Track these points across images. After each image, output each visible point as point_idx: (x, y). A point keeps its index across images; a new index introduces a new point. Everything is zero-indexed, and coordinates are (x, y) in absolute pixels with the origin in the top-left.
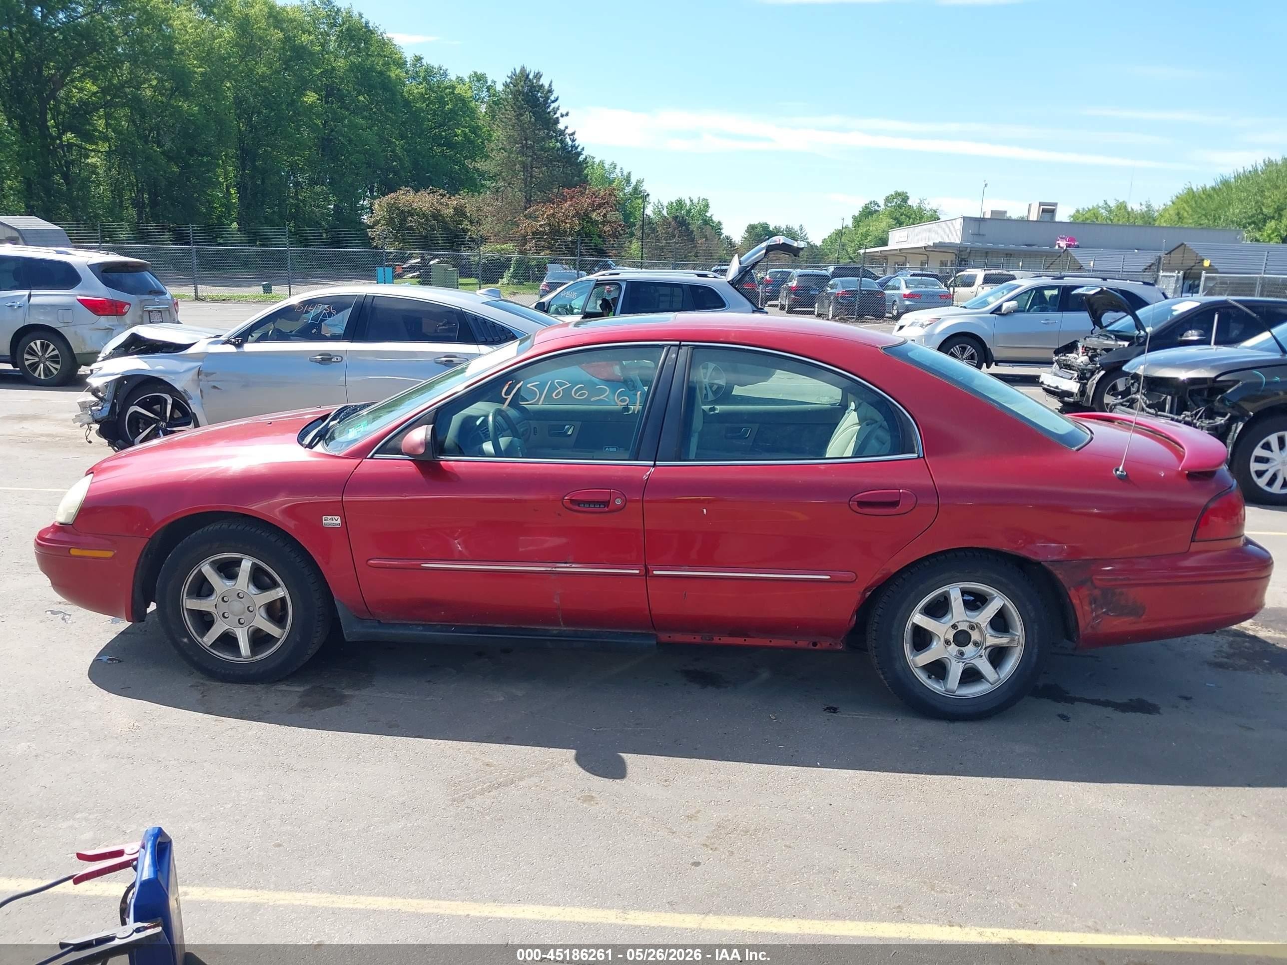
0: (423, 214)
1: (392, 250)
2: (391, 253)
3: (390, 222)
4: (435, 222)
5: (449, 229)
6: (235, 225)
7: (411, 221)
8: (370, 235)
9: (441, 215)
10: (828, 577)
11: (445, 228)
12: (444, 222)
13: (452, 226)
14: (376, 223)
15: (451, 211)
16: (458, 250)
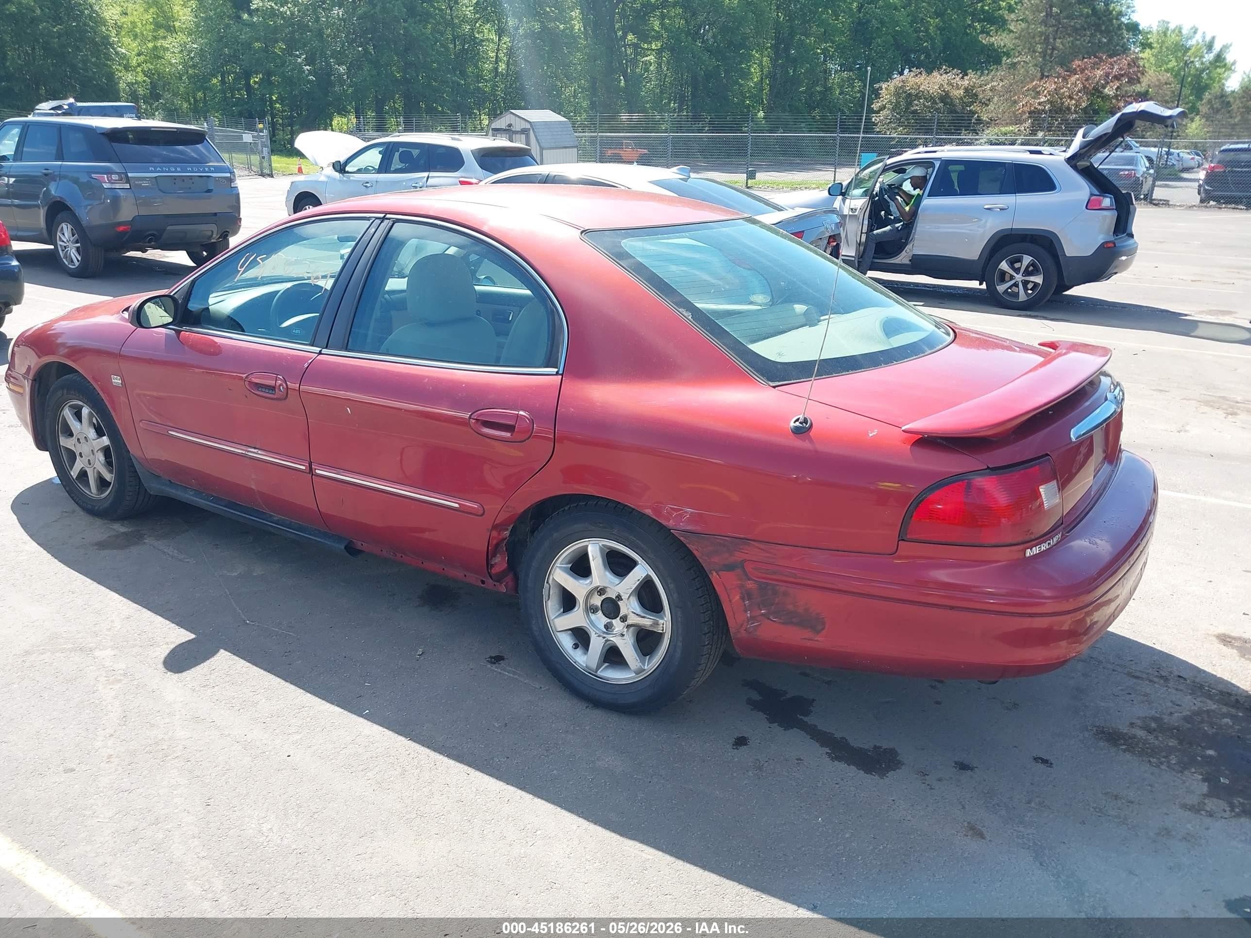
0: (931, 96)
1: (895, 135)
2: (894, 138)
3: (896, 107)
4: (941, 105)
5: (956, 112)
6: (761, 114)
7: (917, 105)
8: (873, 119)
9: (949, 97)
10: (457, 505)
11: (952, 111)
12: (952, 104)
13: (959, 108)
14: (883, 108)
15: (962, 92)
16: (959, 134)
